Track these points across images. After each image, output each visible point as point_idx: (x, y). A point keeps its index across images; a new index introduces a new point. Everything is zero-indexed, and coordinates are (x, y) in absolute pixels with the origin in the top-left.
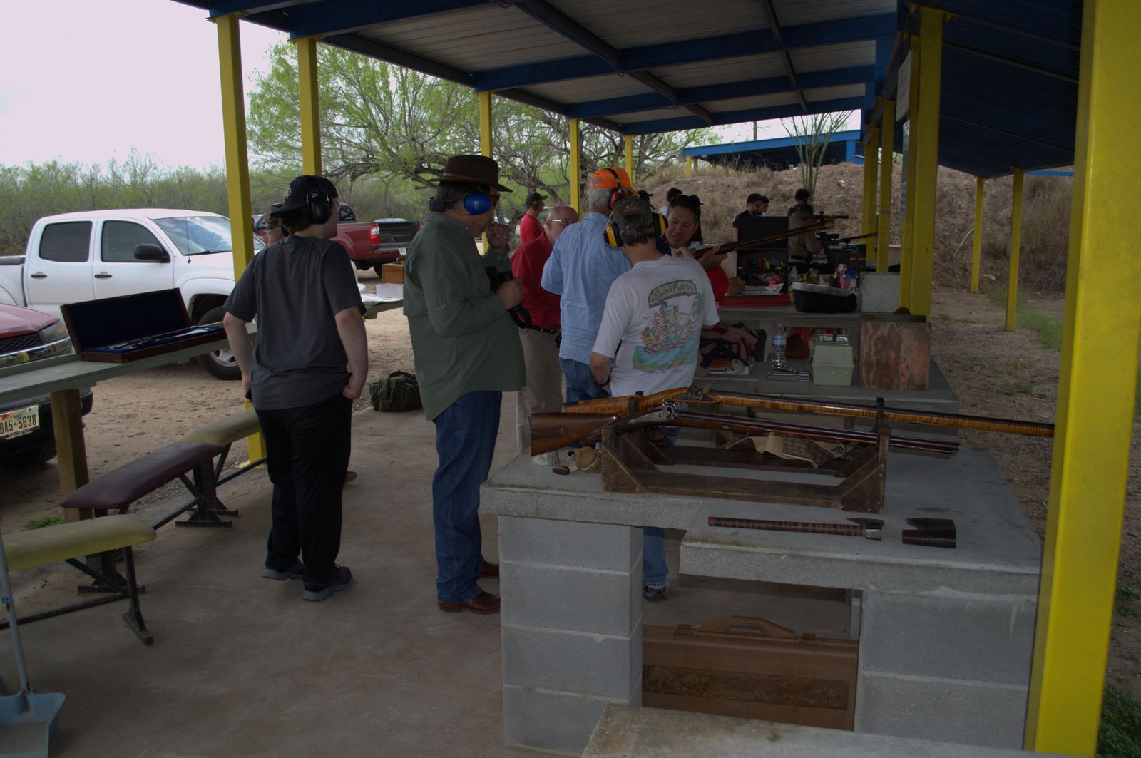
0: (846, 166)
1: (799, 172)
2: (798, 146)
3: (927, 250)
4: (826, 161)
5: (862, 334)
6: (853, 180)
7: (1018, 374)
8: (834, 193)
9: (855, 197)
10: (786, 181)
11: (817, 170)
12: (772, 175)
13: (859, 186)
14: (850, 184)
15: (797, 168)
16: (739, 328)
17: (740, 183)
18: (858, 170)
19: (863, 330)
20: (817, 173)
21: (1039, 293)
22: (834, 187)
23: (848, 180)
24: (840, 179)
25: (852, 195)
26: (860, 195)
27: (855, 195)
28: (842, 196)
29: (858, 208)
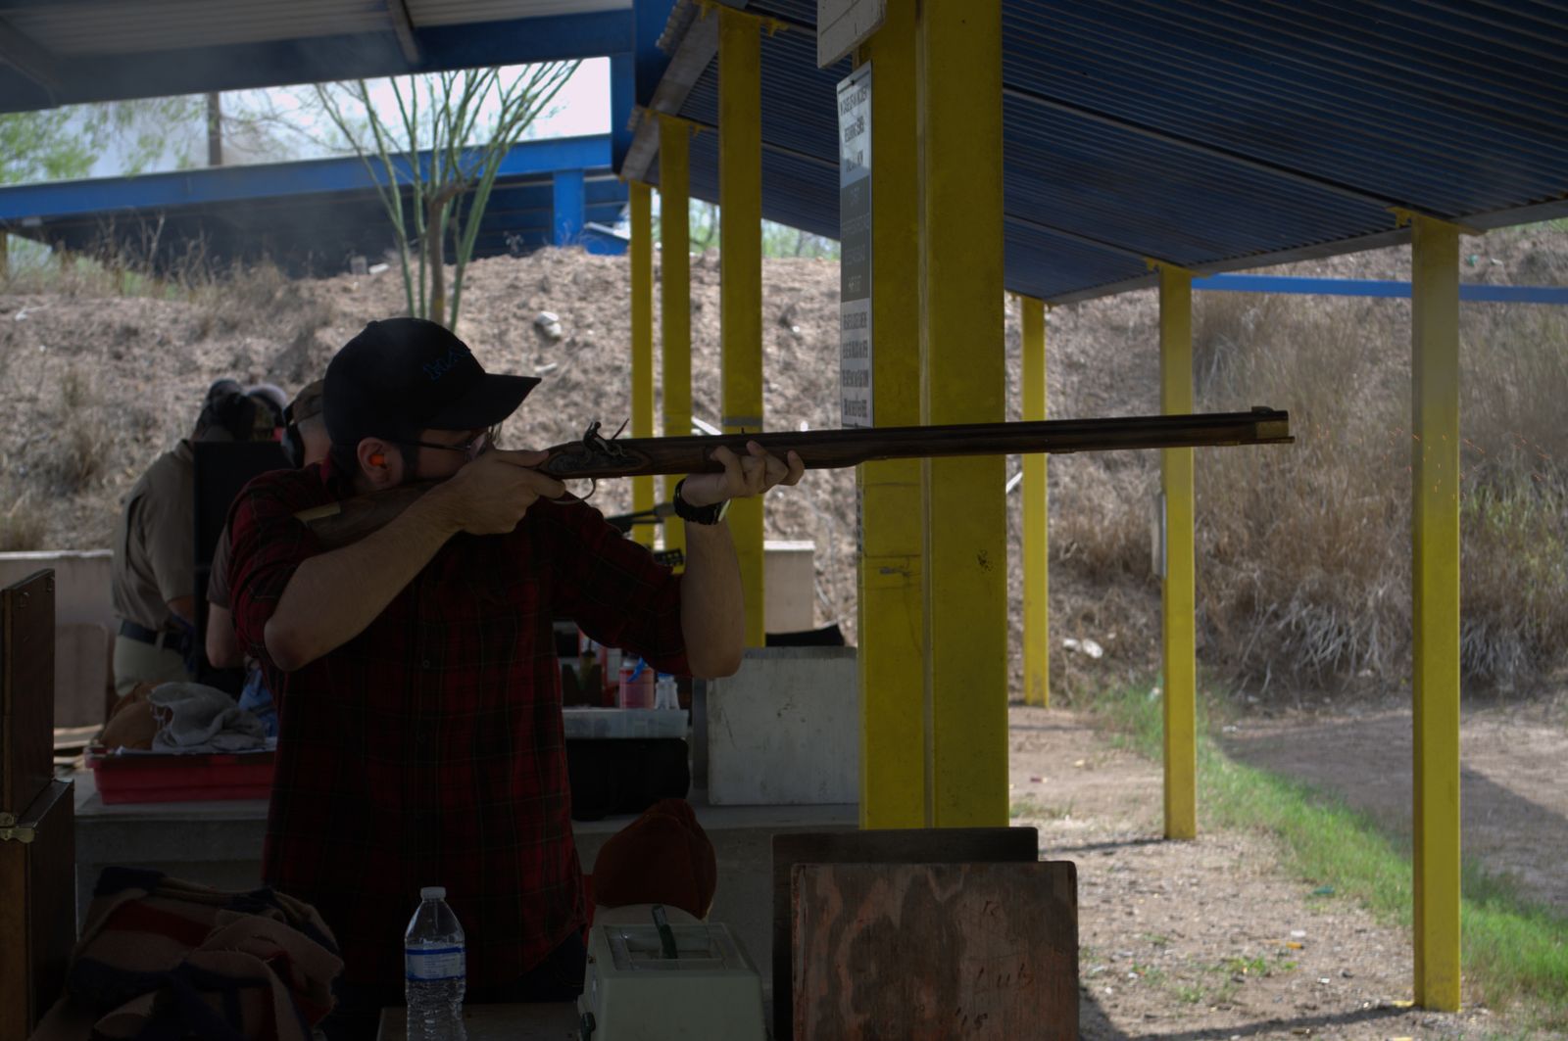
0: (559, 262)
1: (394, 281)
2: (388, 191)
3: (983, 562)
4: (490, 245)
5: (799, 921)
6: (590, 313)
7: (1249, 1001)
8: (523, 357)
9: (599, 370)
10: (345, 315)
11: (459, 273)
12: (294, 292)
13: (610, 331)
14: (579, 324)
15: (383, 267)
16: (255, 912)
17: (175, 321)
18: (603, 273)
19: (800, 905)
20: (458, 286)
21: (1251, 699)
22: (521, 336)
23: (571, 311)
24: (542, 309)
25: (589, 366)
26: (617, 363)
27: (597, 364)
28: (554, 370)
29: (613, 413)
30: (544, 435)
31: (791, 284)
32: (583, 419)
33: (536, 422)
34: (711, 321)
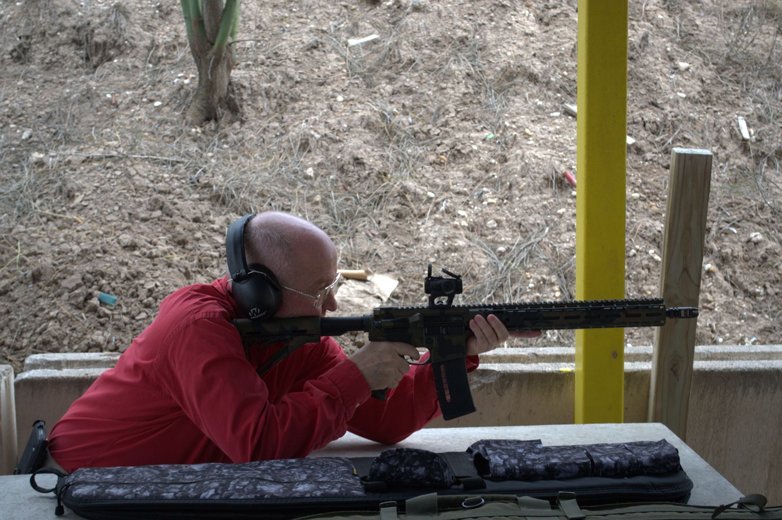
25: (420, 38)
26: (460, 33)
27: (432, 35)
28: (374, 42)
29: (465, 104)
30: (368, 137)
32: (422, 111)
33: (356, 117)
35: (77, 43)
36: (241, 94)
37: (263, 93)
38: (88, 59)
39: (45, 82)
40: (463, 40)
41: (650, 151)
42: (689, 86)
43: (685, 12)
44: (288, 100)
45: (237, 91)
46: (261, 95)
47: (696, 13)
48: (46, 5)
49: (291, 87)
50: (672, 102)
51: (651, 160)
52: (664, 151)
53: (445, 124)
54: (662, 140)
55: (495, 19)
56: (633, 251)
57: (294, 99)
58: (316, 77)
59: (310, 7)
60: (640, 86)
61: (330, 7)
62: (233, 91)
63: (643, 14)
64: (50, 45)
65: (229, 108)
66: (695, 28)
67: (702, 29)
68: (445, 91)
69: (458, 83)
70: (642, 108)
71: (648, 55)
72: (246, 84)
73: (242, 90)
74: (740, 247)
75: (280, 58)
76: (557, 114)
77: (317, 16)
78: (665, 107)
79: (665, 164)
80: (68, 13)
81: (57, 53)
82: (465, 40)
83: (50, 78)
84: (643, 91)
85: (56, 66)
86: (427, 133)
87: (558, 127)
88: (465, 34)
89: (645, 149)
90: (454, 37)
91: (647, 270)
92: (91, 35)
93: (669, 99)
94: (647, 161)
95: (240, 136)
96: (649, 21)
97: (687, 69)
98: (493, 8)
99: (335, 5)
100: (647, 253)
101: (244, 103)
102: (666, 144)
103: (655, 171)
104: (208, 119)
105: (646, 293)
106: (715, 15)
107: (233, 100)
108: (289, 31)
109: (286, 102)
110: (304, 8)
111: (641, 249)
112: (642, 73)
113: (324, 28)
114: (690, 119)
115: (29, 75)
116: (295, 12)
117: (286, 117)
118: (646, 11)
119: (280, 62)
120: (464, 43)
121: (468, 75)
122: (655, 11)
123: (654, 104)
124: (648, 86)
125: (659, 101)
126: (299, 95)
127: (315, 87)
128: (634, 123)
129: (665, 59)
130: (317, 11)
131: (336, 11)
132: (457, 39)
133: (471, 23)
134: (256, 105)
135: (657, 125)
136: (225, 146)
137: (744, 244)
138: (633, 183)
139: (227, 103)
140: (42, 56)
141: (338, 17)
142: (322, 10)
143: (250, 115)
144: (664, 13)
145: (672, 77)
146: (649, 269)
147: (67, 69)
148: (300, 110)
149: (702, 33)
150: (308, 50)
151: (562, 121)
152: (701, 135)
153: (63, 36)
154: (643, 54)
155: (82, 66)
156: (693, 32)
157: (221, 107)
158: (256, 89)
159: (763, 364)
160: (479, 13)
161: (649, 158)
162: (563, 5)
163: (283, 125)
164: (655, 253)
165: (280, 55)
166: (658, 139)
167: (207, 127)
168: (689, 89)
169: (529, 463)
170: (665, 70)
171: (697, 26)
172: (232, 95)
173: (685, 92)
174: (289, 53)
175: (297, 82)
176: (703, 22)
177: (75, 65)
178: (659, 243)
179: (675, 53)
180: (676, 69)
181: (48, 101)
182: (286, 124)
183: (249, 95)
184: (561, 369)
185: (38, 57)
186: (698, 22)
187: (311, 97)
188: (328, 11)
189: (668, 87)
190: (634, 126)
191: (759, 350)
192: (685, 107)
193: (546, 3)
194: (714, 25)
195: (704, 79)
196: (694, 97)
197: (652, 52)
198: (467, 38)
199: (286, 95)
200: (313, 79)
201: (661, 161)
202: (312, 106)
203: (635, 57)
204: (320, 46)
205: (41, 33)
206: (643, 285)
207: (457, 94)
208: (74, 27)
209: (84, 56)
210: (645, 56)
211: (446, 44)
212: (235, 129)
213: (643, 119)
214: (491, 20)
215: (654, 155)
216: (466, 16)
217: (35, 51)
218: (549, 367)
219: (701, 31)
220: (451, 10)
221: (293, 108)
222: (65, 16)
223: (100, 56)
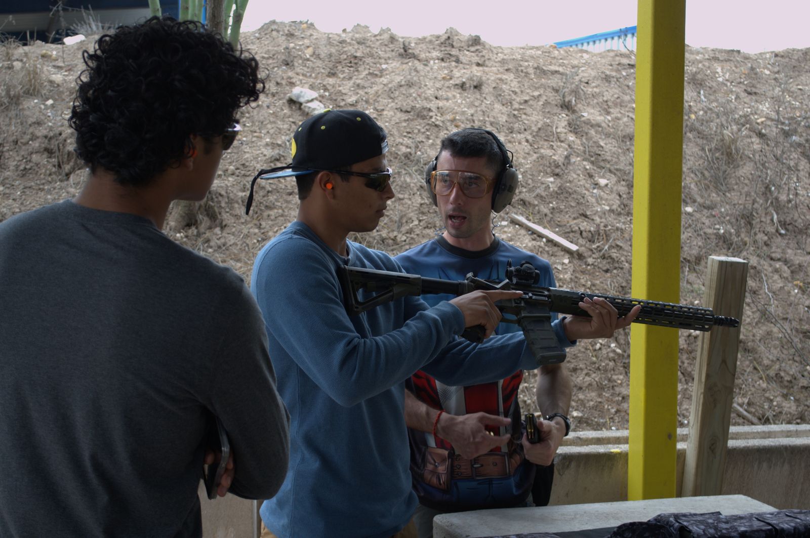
22: (275, 114)
23: (326, 90)
24: (292, 84)
26: (404, 149)
31: (553, 68)
34: (492, 104)
35: (49, 152)
36: (219, 202)
37: (240, 201)
38: (59, 166)
39: (25, 188)
40: (407, 156)
41: (590, 256)
42: (610, 200)
43: (589, 135)
44: (263, 208)
45: (216, 200)
46: (237, 202)
47: (599, 136)
48: (17, 115)
49: (264, 197)
50: (600, 214)
51: (593, 264)
52: (601, 257)
53: (410, 231)
54: (598, 247)
55: (431, 137)
56: (598, 346)
57: (268, 207)
58: (283, 187)
59: (262, 123)
60: (570, 199)
61: (279, 123)
62: (212, 199)
63: (555, 136)
64: (23, 153)
65: (208, 215)
66: (601, 149)
67: (607, 150)
68: (404, 202)
69: (414, 194)
70: (574, 219)
71: (571, 172)
72: (223, 193)
73: (220, 198)
74: (684, 341)
75: (248, 169)
76: (504, 223)
77: (270, 131)
78: (594, 218)
79: (605, 268)
80: (39, 123)
81: (30, 161)
82: (409, 155)
83: (29, 185)
84: (573, 204)
85: (30, 173)
86: (394, 239)
87: (509, 235)
88: (409, 150)
89: (586, 254)
90: (399, 153)
91: (613, 361)
92: (63, 145)
93: (597, 211)
94: (589, 265)
95: (223, 240)
96: (562, 142)
97: (607, 185)
98: (427, 127)
99: (284, 121)
100: (609, 347)
101: (223, 210)
102: (603, 251)
103: (597, 274)
104: (189, 225)
105: (616, 382)
106: (614, 139)
107: (212, 207)
108: (247, 144)
109: (261, 210)
110: (257, 124)
111: (603, 343)
112: (570, 188)
113: (279, 142)
114: (617, 229)
115: (7, 181)
116: (248, 127)
117: (264, 224)
118: (557, 133)
119: (249, 173)
120: (409, 159)
121: (421, 187)
122: (566, 133)
123: (586, 216)
124: (577, 199)
125: (588, 213)
126: (274, 204)
127: (285, 197)
128: (572, 232)
129: (585, 176)
130: (269, 126)
131: (286, 126)
132: (403, 155)
133: (411, 140)
134: (234, 212)
135: (592, 234)
136: (210, 250)
137: (686, 338)
138: (584, 285)
139: (206, 210)
140: (15, 163)
141: (288, 132)
142: (273, 126)
143: (229, 222)
144: (572, 135)
145: (595, 191)
146: (614, 361)
147: (42, 176)
148: (276, 217)
149: (607, 154)
150: (271, 162)
151: (511, 229)
152: (629, 243)
153: (36, 144)
154: (566, 171)
155: (55, 173)
156: (599, 152)
157: (201, 214)
158: (233, 197)
159: (772, 442)
160: (416, 131)
161: (590, 263)
162: (487, 126)
163: (262, 231)
164: (616, 346)
165: (247, 166)
166: (594, 246)
167: (190, 231)
168: (611, 202)
169: (724, 531)
170: (588, 186)
171: (602, 147)
172: (211, 203)
173: (608, 205)
174: (255, 165)
175: (268, 192)
176: (606, 144)
177: (48, 172)
178: (616, 338)
179: (593, 171)
180: (596, 185)
181: (34, 206)
182: (266, 230)
183: (226, 203)
184: (612, 450)
185: (12, 164)
186: (602, 143)
187: (284, 205)
188: (279, 127)
189: (594, 200)
190: (573, 234)
191: (759, 430)
192: (611, 218)
193: (472, 124)
194: (615, 147)
195: (621, 194)
196: (617, 210)
197: (574, 169)
198: (410, 154)
199: (261, 203)
200: (281, 189)
201: (600, 266)
202: (286, 213)
203: (561, 174)
204: (282, 159)
205: (13, 141)
206: (612, 375)
207: (414, 204)
208: (46, 137)
209: (56, 164)
210: (569, 172)
211: (392, 159)
212: (217, 235)
213: (579, 228)
214: (428, 138)
215: (594, 260)
216: (405, 134)
217: (8, 159)
218: (601, 449)
219: (606, 152)
220: (391, 128)
221: (269, 216)
222: (36, 126)
223: (72, 164)
